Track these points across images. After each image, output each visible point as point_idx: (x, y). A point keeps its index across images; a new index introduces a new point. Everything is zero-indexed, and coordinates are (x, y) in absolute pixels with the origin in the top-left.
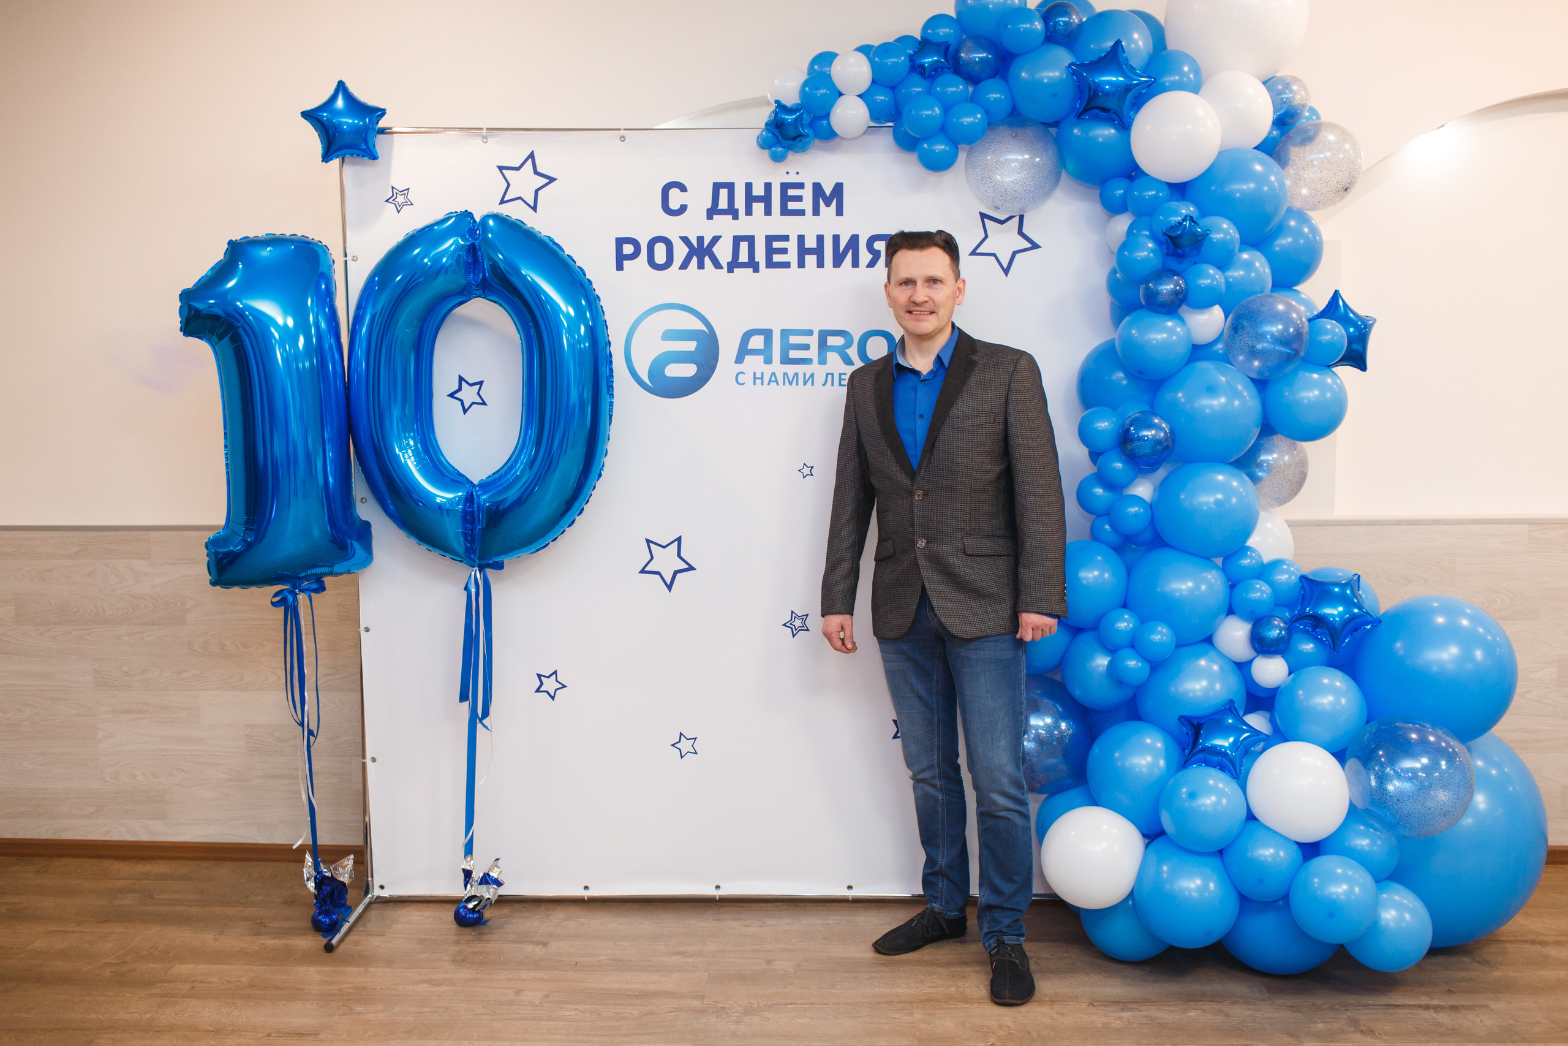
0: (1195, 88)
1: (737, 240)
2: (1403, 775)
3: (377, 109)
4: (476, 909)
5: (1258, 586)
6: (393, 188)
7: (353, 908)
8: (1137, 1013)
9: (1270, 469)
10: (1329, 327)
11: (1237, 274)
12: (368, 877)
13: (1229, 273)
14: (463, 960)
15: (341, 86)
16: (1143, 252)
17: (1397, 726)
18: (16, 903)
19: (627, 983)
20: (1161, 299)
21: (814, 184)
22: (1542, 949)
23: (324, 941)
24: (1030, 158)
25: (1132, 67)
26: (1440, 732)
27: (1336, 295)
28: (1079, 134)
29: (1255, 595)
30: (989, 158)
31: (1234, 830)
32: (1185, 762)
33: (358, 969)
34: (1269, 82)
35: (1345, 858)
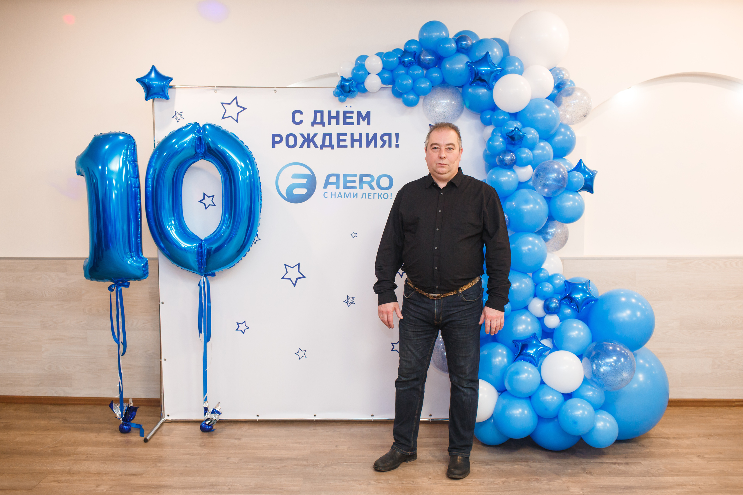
0: (521, 73)
1: (325, 135)
2: (606, 364)
3: (169, 78)
4: (210, 424)
5: (547, 285)
6: (175, 112)
8: (493, 466)
9: (553, 235)
10: (577, 175)
12: (162, 411)
13: (535, 152)
14: (204, 446)
15: (153, 68)
16: (497, 142)
17: (604, 344)
18: (6, 423)
19: (275, 454)
20: (505, 162)
21: (358, 111)
22: (667, 440)
24: (450, 102)
25: (493, 63)
26: (622, 347)
27: (580, 161)
28: (471, 91)
29: (546, 289)
30: (433, 101)
31: (535, 388)
32: (515, 359)
33: (159, 449)
34: (552, 71)
35: (581, 399)
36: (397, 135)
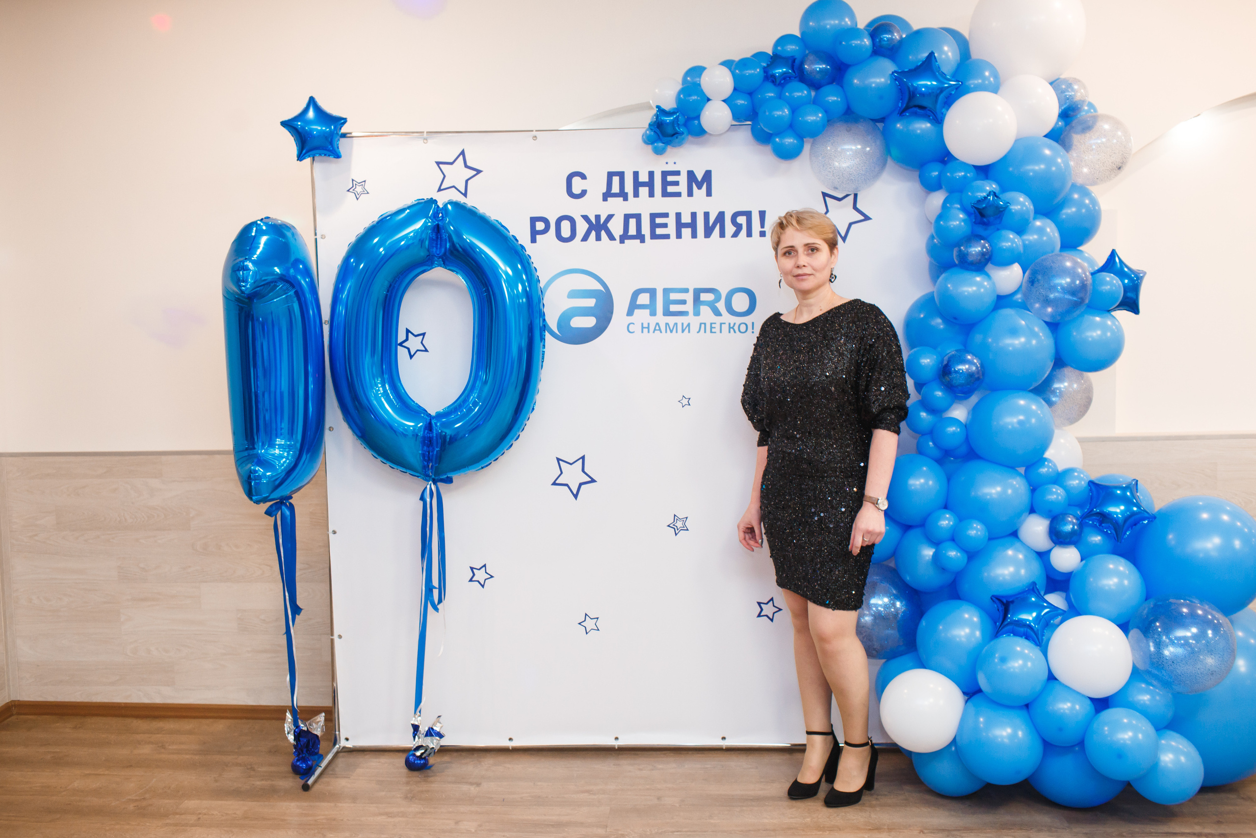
0: (995, 89)
1: (627, 217)
2: (1176, 641)
3: (340, 119)
4: (423, 757)
5: (1054, 490)
6: (353, 180)
7: (324, 756)
9: (1061, 395)
10: (1108, 279)
11: (1032, 237)
12: (335, 731)
13: (1025, 237)
14: (413, 797)
15: (312, 101)
16: (955, 220)
17: (1171, 602)
18: (58, 752)
19: (545, 815)
20: (970, 259)
21: (688, 171)
23: (302, 782)
24: (862, 148)
25: (943, 73)
26: (1207, 607)
27: (1113, 254)
28: (901, 128)
29: (1054, 497)
30: (829, 148)
31: (1038, 688)
32: (997, 632)
33: (329, 804)
34: (1055, 83)
35: (1131, 711)
36: (762, 214)
